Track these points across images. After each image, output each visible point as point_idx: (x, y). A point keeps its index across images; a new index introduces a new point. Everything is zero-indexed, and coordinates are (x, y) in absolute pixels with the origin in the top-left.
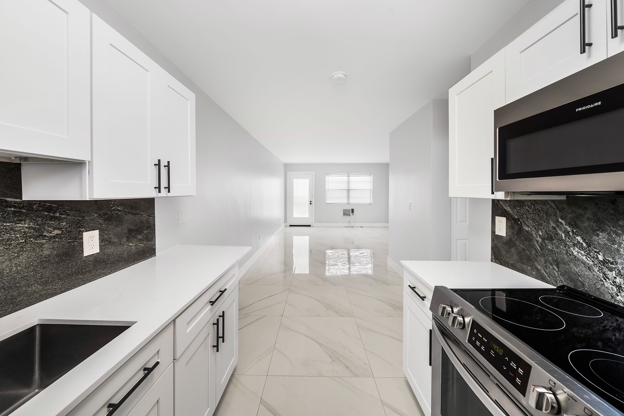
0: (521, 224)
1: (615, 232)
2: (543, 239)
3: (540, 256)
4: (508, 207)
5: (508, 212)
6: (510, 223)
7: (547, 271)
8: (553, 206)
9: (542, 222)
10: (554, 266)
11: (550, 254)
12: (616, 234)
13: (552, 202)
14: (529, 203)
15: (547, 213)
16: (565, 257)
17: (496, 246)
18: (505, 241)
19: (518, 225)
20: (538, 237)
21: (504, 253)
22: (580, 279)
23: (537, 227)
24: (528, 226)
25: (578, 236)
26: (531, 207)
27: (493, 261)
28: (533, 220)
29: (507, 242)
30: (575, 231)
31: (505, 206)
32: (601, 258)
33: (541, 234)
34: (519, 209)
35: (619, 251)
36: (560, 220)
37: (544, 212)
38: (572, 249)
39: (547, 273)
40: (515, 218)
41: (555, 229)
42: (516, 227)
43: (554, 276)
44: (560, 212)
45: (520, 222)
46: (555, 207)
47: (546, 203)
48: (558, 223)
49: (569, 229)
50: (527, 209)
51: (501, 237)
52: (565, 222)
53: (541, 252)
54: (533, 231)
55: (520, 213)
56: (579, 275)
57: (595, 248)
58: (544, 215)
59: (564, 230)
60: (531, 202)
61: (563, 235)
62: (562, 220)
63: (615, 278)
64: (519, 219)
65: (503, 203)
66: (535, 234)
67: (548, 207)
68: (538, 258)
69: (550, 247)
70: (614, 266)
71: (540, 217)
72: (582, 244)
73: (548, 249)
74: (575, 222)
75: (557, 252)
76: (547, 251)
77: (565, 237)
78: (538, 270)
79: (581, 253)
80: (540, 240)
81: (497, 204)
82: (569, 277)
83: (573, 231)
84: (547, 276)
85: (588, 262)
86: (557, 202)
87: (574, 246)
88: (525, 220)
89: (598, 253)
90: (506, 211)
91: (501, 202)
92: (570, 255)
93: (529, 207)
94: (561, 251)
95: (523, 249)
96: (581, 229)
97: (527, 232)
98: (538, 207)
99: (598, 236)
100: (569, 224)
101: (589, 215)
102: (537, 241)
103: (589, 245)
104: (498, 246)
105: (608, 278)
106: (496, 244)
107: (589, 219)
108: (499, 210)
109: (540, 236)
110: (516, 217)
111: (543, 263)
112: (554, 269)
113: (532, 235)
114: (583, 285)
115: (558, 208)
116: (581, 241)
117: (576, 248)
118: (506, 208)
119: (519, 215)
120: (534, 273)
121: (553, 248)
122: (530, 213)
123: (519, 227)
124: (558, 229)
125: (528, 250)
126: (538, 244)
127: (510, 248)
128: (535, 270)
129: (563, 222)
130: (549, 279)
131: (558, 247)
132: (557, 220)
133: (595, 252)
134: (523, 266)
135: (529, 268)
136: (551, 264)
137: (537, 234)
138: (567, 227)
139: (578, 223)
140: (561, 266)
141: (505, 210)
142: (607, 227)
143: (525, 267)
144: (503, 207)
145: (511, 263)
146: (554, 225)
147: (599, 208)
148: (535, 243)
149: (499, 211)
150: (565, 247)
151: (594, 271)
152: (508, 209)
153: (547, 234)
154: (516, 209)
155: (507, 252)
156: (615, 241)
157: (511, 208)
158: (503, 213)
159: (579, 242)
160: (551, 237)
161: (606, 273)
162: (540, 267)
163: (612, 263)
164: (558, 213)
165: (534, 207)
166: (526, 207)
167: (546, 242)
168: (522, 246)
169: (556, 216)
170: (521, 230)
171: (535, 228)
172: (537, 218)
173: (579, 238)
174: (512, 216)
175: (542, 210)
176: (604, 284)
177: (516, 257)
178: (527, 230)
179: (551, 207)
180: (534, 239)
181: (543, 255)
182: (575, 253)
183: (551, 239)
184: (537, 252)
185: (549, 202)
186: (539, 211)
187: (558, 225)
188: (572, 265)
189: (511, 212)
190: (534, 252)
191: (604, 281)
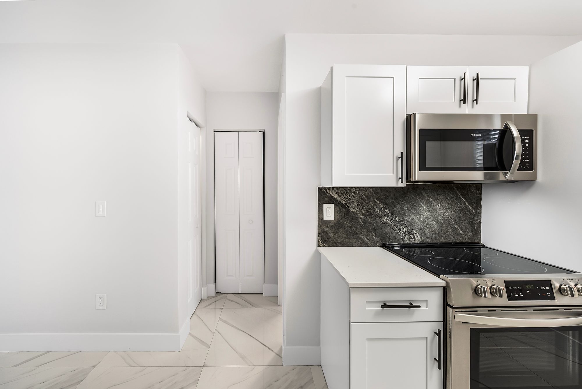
0: (348, 207)
1: (403, 204)
2: (365, 216)
3: (363, 229)
4: (336, 195)
5: (336, 199)
6: (338, 208)
7: (368, 238)
8: (372, 191)
9: (365, 203)
10: (373, 233)
11: (370, 225)
12: (404, 205)
13: (371, 189)
14: (354, 190)
15: (368, 197)
16: (380, 224)
17: (324, 231)
18: (333, 224)
19: (346, 209)
20: (362, 215)
21: (332, 235)
22: (388, 236)
23: (361, 208)
24: (354, 208)
25: (386, 209)
26: (356, 193)
27: (321, 245)
28: (358, 203)
29: (335, 225)
30: (385, 206)
31: (333, 194)
32: (397, 220)
33: (364, 212)
34: (346, 196)
35: (405, 214)
36: (376, 201)
37: (365, 196)
38: (383, 218)
39: (369, 240)
40: (342, 203)
41: (373, 207)
42: (344, 210)
43: (373, 240)
44: (376, 195)
45: (348, 206)
46: (373, 192)
47: (367, 190)
48: (375, 203)
49: (381, 206)
50: (353, 195)
51: (329, 222)
52: (379, 202)
53: (364, 226)
54: (358, 211)
55: (347, 198)
56: (387, 234)
57: (395, 215)
58: (366, 198)
59: (378, 207)
60: (356, 189)
61: (378, 211)
62: (378, 200)
63: (404, 229)
64: (346, 204)
65: (331, 191)
66: (360, 213)
67: (368, 192)
68: (362, 231)
69: (370, 221)
70: (403, 223)
71: (363, 200)
72: (389, 214)
73: (369, 222)
74: (385, 201)
75: (375, 223)
76: (368, 224)
77: (379, 211)
78: (362, 239)
79: (388, 220)
80: (363, 217)
81: (324, 192)
82: (382, 237)
83: (383, 207)
84: (368, 242)
85: (392, 224)
86: (374, 189)
87: (385, 216)
88: (351, 204)
89: (396, 217)
90: (335, 198)
91: (328, 191)
92: (382, 222)
93: (354, 193)
94: (377, 221)
95: (350, 227)
96: (388, 205)
97: (353, 212)
98: (361, 193)
99: (396, 208)
100: (382, 203)
101: (392, 196)
102: (361, 218)
103: (392, 214)
104: (326, 230)
105: (401, 230)
106: (324, 229)
107: (392, 198)
108: (326, 197)
109: (363, 214)
110: (344, 202)
111: (365, 233)
112: (373, 235)
113: (357, 214)
114: (389, 238)
115: (375, 193)
116: (388, 213)
117: (385, 217)
118: (333, 196)
119: (346, 200)
120: (359, 243)
121: (372, 221)
122: (355, 198)
123: (346, 210)
124: (375, 207)
125: (354, 227)
126: (362, 221)
127: (338, 229)
128: (359, 241)
129: (378, 202)
130: (369, 243)
131: (375, 219)
132: (375, 201)
133: (395, 217)
134: (350, 240)
135: (355, 240)
136: (371, 232)
137: (361, 213)
138: (381, 205)
139: (387, 201)
140: (377, 231)
141: (333, 198)
142: (400, 202)
143: (351, 241)
144: (330, 195)
145: (339, 241)
146: (373, 205)
147: (396, 191)
148: (360, 220)
149: (327, 199)
150: (379, 218)
151: (394, 228)
152: (336, 196)
153: (368, 211)
154: (343, 196)
155: (335, 234)
156: (403, 209)
157: (338, 195)
158: (331, 200)
159: (387, 213)
160: (371, 213)
161: (400, 228)
162: (363, 237)
163: (402, 222)
164: (375, 196)
165: (359, 193)
166: (352, 193)
167: (368, 217)
168: (349, 225)
169: (374, 198)
170: (348, 211)
171: (360, 209)
172: (361, 201)
173: (387, 211)
174: (339, 202)
175: (364, 195)
176: (399, 234)
177: (343, 235)
178: (353, 211)
179: (371, 192)
180: (359, 217)
181: (365, 228)
182: (385, 221)
183: (370, 214)
184: (361, 226)
185: (369, 189)
186: (362, 195)
187: (375, 204)
188: (383, 229)
189: (339, 198)
190: (359, 227)
191: (399, 232)
